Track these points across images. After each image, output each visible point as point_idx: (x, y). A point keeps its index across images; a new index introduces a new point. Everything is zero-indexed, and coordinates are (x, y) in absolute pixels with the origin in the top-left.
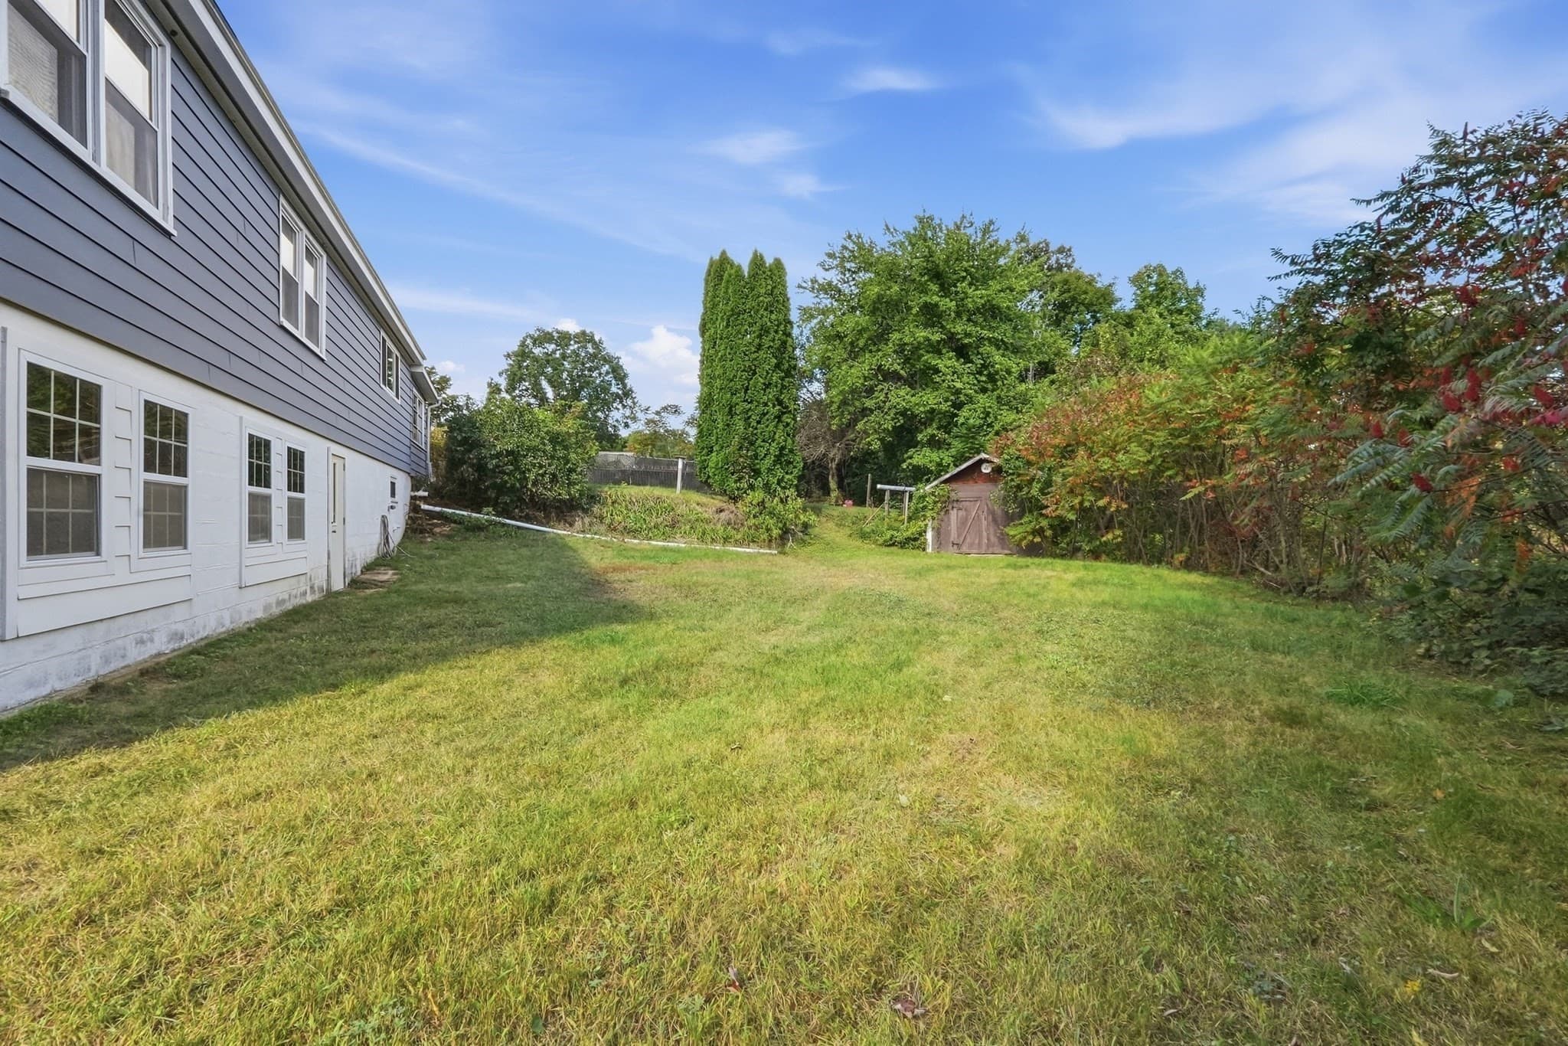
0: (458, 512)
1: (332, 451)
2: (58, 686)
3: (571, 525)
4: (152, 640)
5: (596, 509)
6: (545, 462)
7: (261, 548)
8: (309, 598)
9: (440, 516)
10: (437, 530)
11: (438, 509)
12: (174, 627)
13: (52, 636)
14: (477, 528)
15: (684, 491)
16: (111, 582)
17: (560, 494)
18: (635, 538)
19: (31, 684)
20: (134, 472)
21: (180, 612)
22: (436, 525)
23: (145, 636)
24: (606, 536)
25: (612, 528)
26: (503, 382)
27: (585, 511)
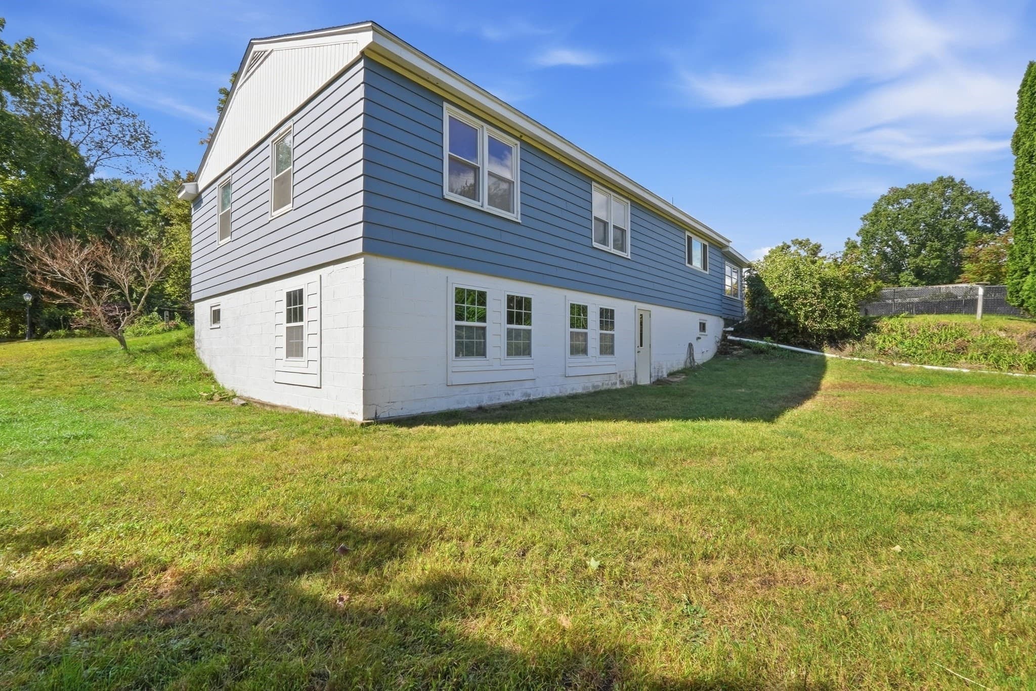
0: (751, 340)
1: (637, 308)
2: (470, 405)
3: (841, 350)
4: (513, 395)
5: (869, 337)
6: (815, 301)
7: (580, 359)
8: (619, 386)
9: (739, 343)
10: (735, 352)
11: (738, 339)
12: (525, 390)
13: (466, 386)
14: (759, 351)
15: (986, 317)
16: (491, 368)
17: (829, 326)
18: (906, 362)
19: (458, 403)
20: (502, 324)
21: (528, 384)
22: (735, 349)
23: (509, 392)
24: (874, 359)
25: (883, 352)
26: (859, 240)
27: (858, 339)
